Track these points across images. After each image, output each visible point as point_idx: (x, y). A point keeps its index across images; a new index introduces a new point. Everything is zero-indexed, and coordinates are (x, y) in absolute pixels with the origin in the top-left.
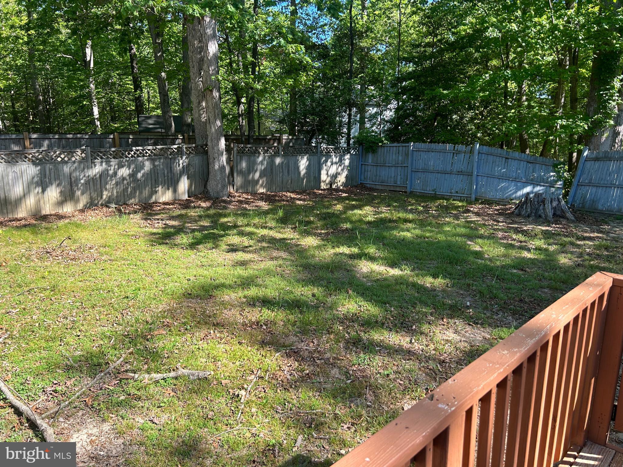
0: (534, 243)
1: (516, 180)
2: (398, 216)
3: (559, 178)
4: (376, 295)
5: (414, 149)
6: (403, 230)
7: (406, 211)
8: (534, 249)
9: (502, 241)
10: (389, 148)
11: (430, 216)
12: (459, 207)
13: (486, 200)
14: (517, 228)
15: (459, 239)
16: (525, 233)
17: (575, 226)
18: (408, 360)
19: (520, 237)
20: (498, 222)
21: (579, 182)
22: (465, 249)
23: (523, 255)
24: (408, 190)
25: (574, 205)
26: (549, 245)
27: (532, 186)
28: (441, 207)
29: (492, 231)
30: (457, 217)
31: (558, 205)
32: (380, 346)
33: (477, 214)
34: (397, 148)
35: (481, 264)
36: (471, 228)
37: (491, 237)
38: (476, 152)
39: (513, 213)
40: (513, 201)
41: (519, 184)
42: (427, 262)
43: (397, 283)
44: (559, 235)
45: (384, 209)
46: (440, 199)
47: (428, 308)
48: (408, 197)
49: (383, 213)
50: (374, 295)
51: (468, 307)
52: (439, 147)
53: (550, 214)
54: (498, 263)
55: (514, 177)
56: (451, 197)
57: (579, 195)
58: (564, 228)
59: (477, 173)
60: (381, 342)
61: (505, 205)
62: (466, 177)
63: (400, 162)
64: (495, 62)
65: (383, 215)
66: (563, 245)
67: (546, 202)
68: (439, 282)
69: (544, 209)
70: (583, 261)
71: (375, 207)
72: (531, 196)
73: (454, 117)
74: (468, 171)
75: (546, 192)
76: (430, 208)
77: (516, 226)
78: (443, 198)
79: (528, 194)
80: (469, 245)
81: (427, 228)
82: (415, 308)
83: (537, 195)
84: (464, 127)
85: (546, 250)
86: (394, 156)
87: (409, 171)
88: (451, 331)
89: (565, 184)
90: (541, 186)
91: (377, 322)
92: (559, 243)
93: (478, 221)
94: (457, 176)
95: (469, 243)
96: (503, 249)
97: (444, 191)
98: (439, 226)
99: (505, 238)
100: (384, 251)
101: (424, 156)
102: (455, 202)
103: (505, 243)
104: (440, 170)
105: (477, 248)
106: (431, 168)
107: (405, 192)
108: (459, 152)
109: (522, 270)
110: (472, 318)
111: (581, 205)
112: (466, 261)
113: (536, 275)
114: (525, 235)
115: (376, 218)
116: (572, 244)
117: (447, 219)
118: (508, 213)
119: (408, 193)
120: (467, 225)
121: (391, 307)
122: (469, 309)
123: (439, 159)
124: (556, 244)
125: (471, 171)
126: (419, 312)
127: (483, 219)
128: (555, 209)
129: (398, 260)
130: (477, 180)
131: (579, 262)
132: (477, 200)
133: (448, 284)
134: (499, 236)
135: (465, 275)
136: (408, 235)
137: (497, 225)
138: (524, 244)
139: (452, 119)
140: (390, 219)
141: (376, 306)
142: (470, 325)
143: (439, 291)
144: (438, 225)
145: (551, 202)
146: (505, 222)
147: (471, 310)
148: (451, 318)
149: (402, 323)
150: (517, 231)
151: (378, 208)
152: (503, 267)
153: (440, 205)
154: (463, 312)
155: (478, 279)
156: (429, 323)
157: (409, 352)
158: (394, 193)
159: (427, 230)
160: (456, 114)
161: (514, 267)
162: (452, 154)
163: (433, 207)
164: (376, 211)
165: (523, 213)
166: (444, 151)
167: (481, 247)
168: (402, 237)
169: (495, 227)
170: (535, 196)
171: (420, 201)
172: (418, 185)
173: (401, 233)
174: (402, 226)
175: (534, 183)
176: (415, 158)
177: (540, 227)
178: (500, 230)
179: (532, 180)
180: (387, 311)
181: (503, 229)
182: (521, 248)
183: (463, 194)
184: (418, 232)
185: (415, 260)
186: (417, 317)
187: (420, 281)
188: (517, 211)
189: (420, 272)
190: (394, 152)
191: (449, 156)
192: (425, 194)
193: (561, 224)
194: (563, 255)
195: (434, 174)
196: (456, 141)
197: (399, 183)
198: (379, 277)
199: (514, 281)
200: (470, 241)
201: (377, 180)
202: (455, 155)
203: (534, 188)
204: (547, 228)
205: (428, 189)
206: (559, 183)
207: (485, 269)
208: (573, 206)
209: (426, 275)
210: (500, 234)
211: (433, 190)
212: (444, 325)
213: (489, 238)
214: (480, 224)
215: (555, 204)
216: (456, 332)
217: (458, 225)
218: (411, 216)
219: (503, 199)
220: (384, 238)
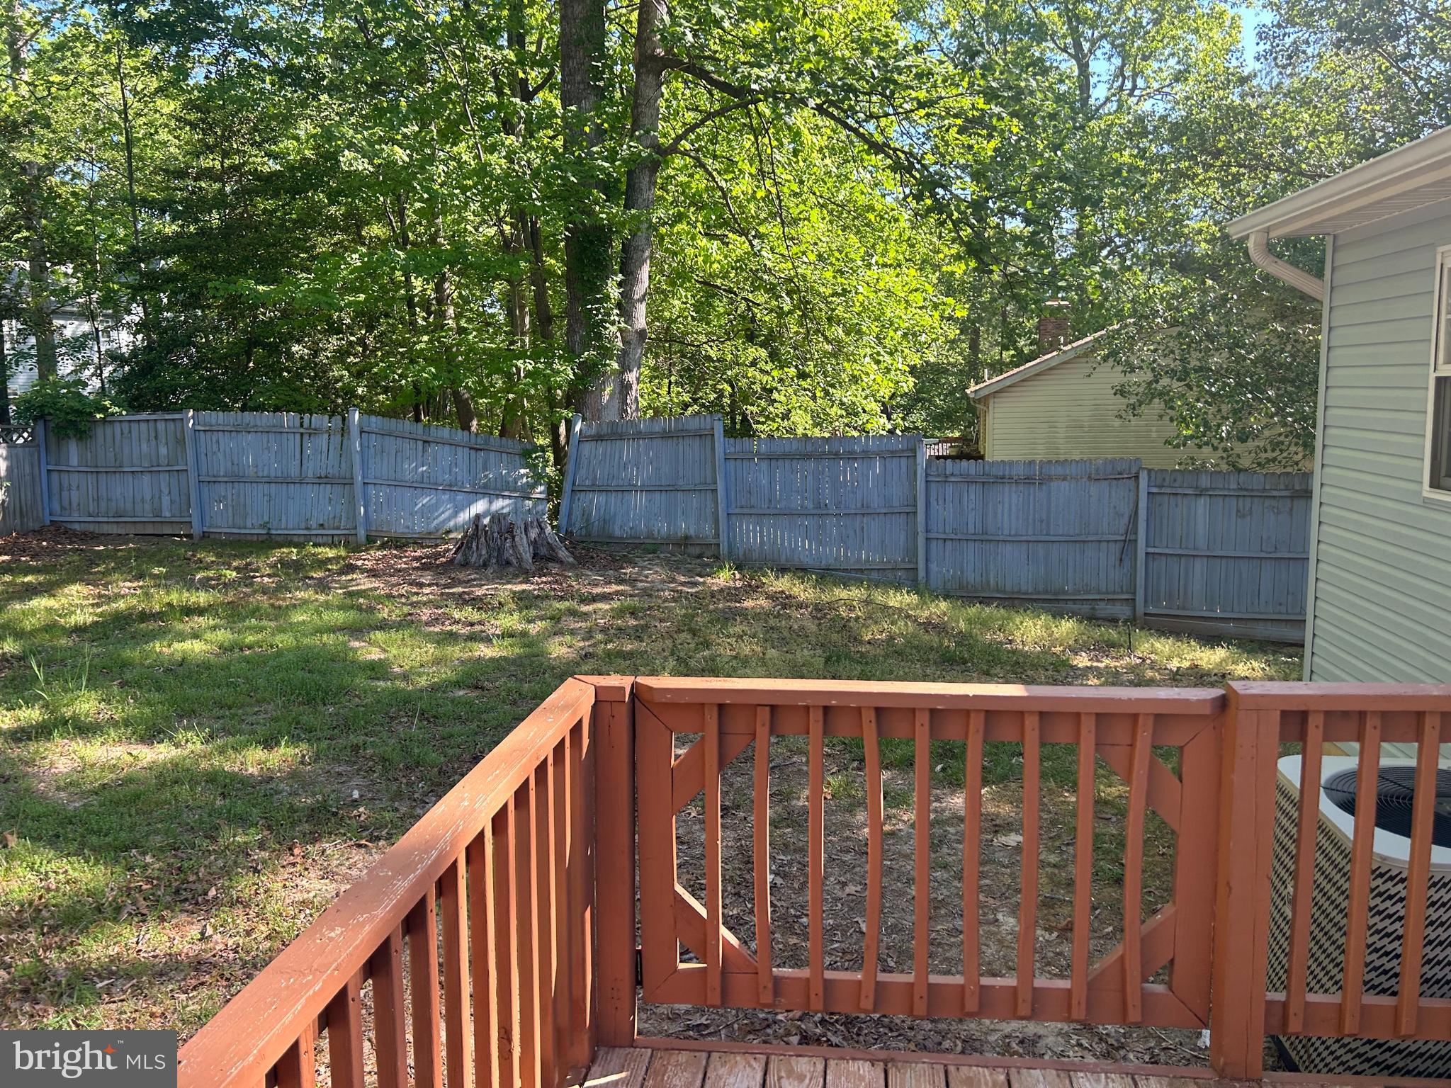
0: (498, 623)
1: (450, 488)
2: (167, 600)
3: (538, 477)
4: (98, 833)
5: (198, 428)
6: (181, 637)
7: (191, 586)
8: (498, 636)
9: (432, 629)
10: (126, 426)
11: (255, 592)
12: (329, 560)
13: (390, 539)
14: (460, 595)
15: (329, 639)
16: (478, 603)
17: (577, 576)
18: (195, 988)
19: (470, 614)
20: (421, 585)
21: (574, 484)
22: (344, 660)
23: (477, 654)
24: (196, 530)
25: (572, 532)
26: (529, 622)
27: (486, 500)
28: (285, 564)
29: (406, 609)
30: (323, 586)
31: (539, 535)
32: (112, 973)
33: (373, 573)
34: (151, 424)
35: (384, 690)
36: (359, 608)
37: (407, 623)
38: (355, 431)
39: (451, 561)
40: (452, 536)
41: (460, 497)
42: (248, 709)
43: (163, 785)
44: (547, 597)
45: (125, 586)
46: (281, 546)
47: (253, 830)
48: (195, 547)
49: (123, 597)
50: (93, 832)
51: (355, 804)
52: (264, 421)
53: (527, 556)
54: (423, 682)
55: (447, 482)
56: (308, 538)
57: (577, 512)
58: (556, 582)
59: (363, 477)
60: (112, 961)
61: (437, 546)
62: (338, 489)
63: (163, 461)
64: (376, 230)
65: (121, 605)
66: (555, 619)
67: (517, 532)
68: (282, 756)
69: (514, 547)
70: (595, 645)
71: (96, 586)
72: (486, 521)
73: (294, 349)
74: (342, 473)
75: (515, 511)
76: (257, 570)
77: (461, 590)
78: (290, 544)
79: (478, 517)
80: (355, 650)
81: (247, 623)
82: (214, 840)
83: (497, 518)
84: (324, 372)
85: (524, 634)
86: (144, 446)
87: (193, 482)
88: (312, 875)
89: (550, 491)
90: (504, 497)
91: (99, 909)
92: (548, 614)
93: (376, 589)
94: (316, 487)
95: (357, 644)
96: (431, 648)
97: (290, 526)
98: (279, 612)
99: (436, 620)
100: (123, 701)
101: (228, 443)
102: (320, 550)
103: (437, 633)
104: (273, 474)
105: (375, 655)
106: (251, 472)
107: (189, 536)
108: (313, 432)
109: (476, 688)
110: (366, 829)
111: (584, 531)
112: (346, 691)
113: (504, 693)
114: (479, 609)
115: (101, 615)
116: (573, 613)
117: (299, 594)
118: (442, 564)
119: (195, 541)
120: (348, 601)
121: (144, 854)
122: (357, 807)
123: (268, 448)
124: (542, 618)
125: (348, 475)
126: (227, 848)
127: (386, 583)
128: (534, 544)
129: (167, 719)
130: (365, 494)
131: (587, 649)
132: (370, 540)
133: (304, 756)
134: (424, 618)
135: (346, 726)
136: (195, 647)
137: (417, 594)
138: (478, 628)
139: (290, 356)
140: (143, 613)
141: (97, 862)
142: (360, 846)
143: (281, 780)
144: (277, 612)
145: (526, 530)
146: (437, 585)
147: (362, 809)
148: (314, 841)
149: (177, 892)
150: (462, 601)
151: (106, 586)
152: (434, 688)
153: (281, 561)
154: (342, 819)
155: (378, 728)
156: (256, 871)
157: (198, 965)
158: (156, 540)
159: (249, 628)
160: (299, 342)
161: (458, 684)
162: (298, 436)
163: (264, 567)
164: (100, 596)
165: (473, 560)
166: (279, 431)
167: (384, 651)
168: (178, 657)
169: (415, 599)
170: (492, 521)
171: (230, 556)
172: (220, 516)
173: (176, 645)
174: (180, 627)
175: (490, 492)
176: (203, 450)
177: (509, 586)
178: (425, 604)
179: (485, 486)
180: (131, 869)
181: (430, 601)
182: (472, 638)
183: (338, 528)
184: (223, 636)
185: (217, 712)
186: (220, 863)
187: (230, 764)
188: (459, 556)
189: (231, 739)
190: (144, 436)
191: (291, 443)
192: (243, 537)
193: (550, 574)
194: (557, 639)
195: (261, 486)
196: (305, 406)
197: (167, 514)
198: (109, 777)
199: (460, 717)
200: (357, 639)
201: (103, 510)
202: (306, 437)
203: (491, 502)
204: (524, 587)
205: (249, 525)
206: (541, 488)
207: (394, 702)
208: (569, 533)
209: (245, 745)
210: (426, 614)
211: (263, 526)
212: (294, 864)
213: (399, 626)
214: (380, 596)
215: (533, 534)
216: (327, 874)
217: (327, 606)
218: (202, 598)
219: (430, 533)
220: (125, 665)
